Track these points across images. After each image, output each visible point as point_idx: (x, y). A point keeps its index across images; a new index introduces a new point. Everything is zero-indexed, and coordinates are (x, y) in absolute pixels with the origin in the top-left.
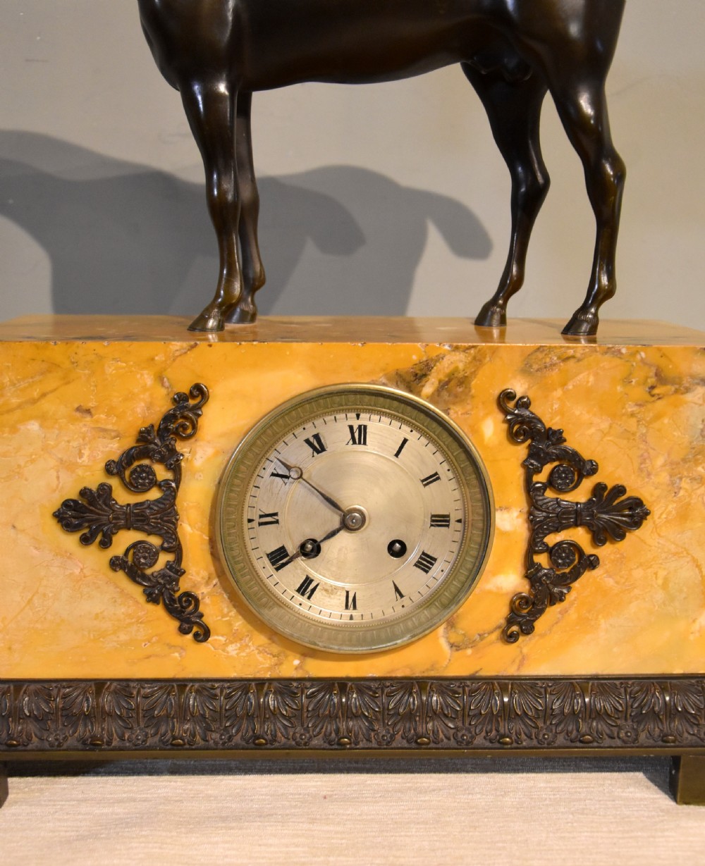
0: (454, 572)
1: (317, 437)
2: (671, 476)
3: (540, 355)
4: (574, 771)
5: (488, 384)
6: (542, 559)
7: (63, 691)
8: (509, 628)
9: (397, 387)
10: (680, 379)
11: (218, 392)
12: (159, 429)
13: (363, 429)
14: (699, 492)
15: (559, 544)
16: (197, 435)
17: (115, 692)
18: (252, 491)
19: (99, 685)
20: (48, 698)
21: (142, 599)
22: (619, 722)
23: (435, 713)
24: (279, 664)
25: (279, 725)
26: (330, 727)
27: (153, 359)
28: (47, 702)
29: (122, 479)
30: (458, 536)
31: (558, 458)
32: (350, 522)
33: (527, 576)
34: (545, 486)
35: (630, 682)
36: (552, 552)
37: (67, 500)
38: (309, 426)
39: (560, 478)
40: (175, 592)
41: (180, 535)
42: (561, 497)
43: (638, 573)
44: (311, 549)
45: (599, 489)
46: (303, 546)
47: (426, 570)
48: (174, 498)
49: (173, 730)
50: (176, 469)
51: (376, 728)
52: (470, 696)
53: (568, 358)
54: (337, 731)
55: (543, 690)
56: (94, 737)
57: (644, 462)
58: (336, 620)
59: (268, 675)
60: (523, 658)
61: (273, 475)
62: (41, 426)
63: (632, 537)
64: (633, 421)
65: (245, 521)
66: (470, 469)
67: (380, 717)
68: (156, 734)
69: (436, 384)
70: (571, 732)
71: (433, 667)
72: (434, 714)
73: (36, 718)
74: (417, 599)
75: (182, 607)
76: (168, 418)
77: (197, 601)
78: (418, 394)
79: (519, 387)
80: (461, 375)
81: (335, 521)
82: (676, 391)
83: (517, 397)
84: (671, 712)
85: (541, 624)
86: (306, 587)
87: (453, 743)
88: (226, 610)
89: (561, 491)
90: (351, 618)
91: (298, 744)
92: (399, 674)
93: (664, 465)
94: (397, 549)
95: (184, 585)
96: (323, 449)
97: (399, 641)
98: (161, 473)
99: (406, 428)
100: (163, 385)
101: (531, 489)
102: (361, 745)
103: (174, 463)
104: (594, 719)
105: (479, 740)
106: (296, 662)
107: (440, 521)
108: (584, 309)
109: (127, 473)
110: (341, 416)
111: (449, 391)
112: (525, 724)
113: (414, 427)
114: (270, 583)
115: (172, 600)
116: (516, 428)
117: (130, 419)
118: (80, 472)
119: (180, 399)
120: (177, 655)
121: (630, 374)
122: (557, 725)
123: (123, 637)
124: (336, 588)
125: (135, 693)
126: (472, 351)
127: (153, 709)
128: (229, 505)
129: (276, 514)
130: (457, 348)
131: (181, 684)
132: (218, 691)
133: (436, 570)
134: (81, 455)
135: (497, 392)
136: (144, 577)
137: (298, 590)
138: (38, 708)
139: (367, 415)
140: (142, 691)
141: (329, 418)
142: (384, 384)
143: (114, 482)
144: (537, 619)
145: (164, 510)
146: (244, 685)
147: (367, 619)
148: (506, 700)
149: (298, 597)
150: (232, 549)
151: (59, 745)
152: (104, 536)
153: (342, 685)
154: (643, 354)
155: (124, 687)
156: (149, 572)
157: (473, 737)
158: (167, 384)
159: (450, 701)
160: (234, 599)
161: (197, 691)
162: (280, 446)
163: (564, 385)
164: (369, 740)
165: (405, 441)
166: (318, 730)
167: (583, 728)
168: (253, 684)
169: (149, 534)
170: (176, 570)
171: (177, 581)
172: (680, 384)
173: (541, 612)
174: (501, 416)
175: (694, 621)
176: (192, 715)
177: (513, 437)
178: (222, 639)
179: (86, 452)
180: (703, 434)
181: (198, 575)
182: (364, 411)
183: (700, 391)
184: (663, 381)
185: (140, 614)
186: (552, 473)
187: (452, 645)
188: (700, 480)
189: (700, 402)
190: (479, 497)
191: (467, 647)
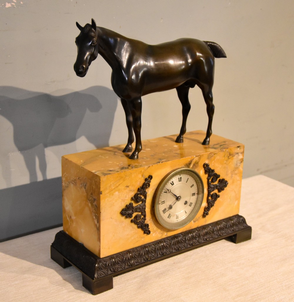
1: (173, 182)
2: (231, 174)
3: (210, 154)
5: (201, 163)
6: (210, 198)
7: (122, 255)
8: (204, 214)
10: (233, 154)
11: (154, 176)
12: (142, 187)
13: (181, 178)
14: (236, 177)
15: (213, 194)
16: (149, 187)
18: (160, 197)
19: (128, 251)
22: (225, 230)
23: (194, 237)
24: (162, 235)
25: (166, 249)
27: (141, 171)
28: (120, 259)
29: (135, 201)
30: (196, 197)
31: (213, 175)
32: (178, 198)
33: (207, 202)
34: (211, 182)
36: (212, 196)
37: (123, 209)
38: (171, 180)
39: (214, 180)
40: (144, 224)
41: (146, 211)
42: (213, 184)
43: (225, 196)
44: (171, 207)
45: (220, 180)
47: (190, 206)
48: (145, 202)
50: (145, 196)
53: (215, 154)
56: (131, 264)
57: (227, 173)
58: (174, 222)
59: (160, 239)
61: (164, 192)
62: (118, 192)
63: (225, 189)
64: (225, 164)
65: (159, 204)
67: (184, 241)
68: (143, 259)
69: (193, 165)
70: (218, 234)
71: (190, 227)
73: (118, 263)
74: (189, 213)
75: (145, 227)
76: (144, 184)
77: (148, 226)
78: (190, 168)
79: (207, 162)
80: (197, 162)
82: (233, 157)
83: (207, 164)
84: (233, 225)
85: (210, 212)
86: (169, 217)
87: (198, 243)
88: (153, 226)
90: (178, 221)
91: (170, 252)
93: (230, 172)
95: (146, 222)
96: (174, 184)
98: (142, 197)
99: (189, 176)
101: (208, 184)
102: (182, 249)
103: (145, 194)
104: (221, 230)
106: (166, 234)
107: (194, 194)
110: (177, 176)
111: (195, 166)
112: (210, 235)
114: (163, 217)
117: (136, 186)
119: (146, 179)
120: (143, 239)
121: (225, 155)
122: (215, 233)
123: (133, 238)
124: (175, 215)
126: (199, 156)
127: (142, 253)
129: (165, 201)
130: (196, 156)
131: (144, 246)
133: (192, 205)
134: (126, 197)
135: (203, 164)
136: (138, 223)
140: (138, 250)
141: (175, 177)
142: (185, 168)
143: (133, 202)
145: (143, 206)
147: (180, 220)
148: (206, 231)
149: (168, 219)
152: (130, 215)
153: (175, 237)
154: (227, 150)
156: (139, 221)
158: (144, 176)
162: (166, 186)
163: (214, 160)
165: (188, 179)
167: (220, 233)
168: (158, 241)
169: (139, 212)
170: (144, 219)
171: (144, 222)
173: (210, 209)
176: (150, 252)
177: (206, 173)
178: (152, 233)
179: (127, 196)
180: (237, 165)
181: (149, 220)
182: (181, 174)
183: (236, 155)
184: (230, 155)
185: (136, 231)
186: (212, 179)
187: (194, 221)
188: (236, 174)
189: (236, 158)
190: (201, 188)
191: (196, 221)
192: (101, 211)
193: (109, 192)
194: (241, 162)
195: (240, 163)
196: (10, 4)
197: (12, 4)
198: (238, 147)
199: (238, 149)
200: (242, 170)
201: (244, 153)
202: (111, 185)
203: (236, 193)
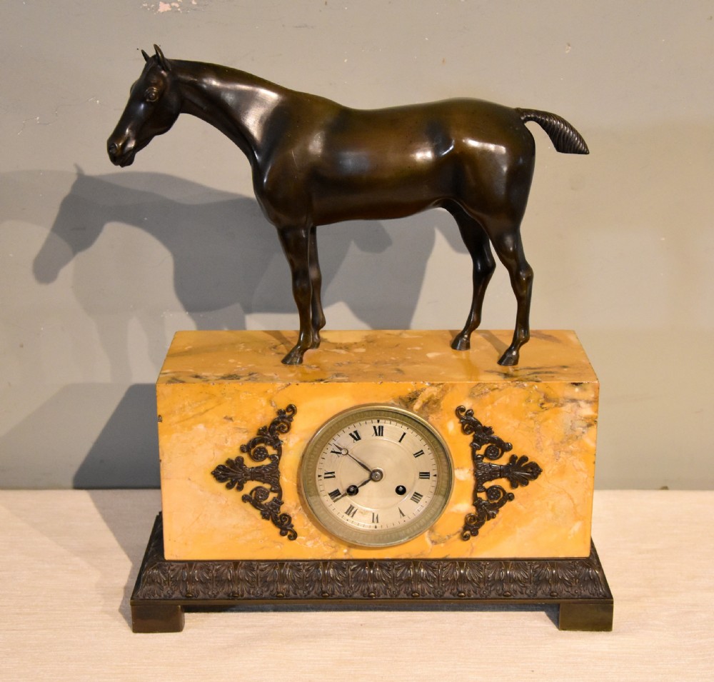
0: (431, 504)
1: (356, 432)
2: (554, 450)
3: (479, 388)
4: (506, 611)
5: (450, 403)
6: (482, 496)
7: (216, 567)
8: (464, 532)
9: (400, 405)
10: (558, 399)
11: (301, 409)
12: (270, 428)
13: (381, 428)
14: (570, 459)
15: (492, 487)
16: (290, 431)
17: (245, 567)
18: (320, 460)
19: (236, 563)
20: (208, 571)
21: (259, 517)
22: (526, 585)
23: (422, 579)
24: (336, 552)
25: (336, 586)
26: (364, 587)
27: (266, 392)
28: (208, 573)
29: (250, 454)
30: (434, 483)
31: (490, 442)
32: (375, 476)
33: (474, 505)
34: (482, 457)
35: (534, 562)
36: (489, 492)
37: (219, 466)
38: (352, 426)
39: (491, 452)
40: (277, 513)
41: (281, 483)
42: (492, 462)
43: (537, 503)
44: (353, 491)
45: (513, 458)
46: (349, 489)
47: (417, 502)
48: (278, 464)
49: (277, 589)
50: (279, 449)
51: (390, 587)
52: (442, 570)
53: (494, 389)
54: (368, 589)
55: (483, 567)
56: (233, 592)
57: (539, 443)
58: (367, 529)
59: (329, 558)
60: (473, 548)
61: (332, 452)
62: (205, 427)
63: (532, 484)
64: (532, 422)
66: (440, 449)
67: (392, 581)
68: (268, 590)
69: (422, 403)
70: (499, 590)
71: (422, 553)
73: (201, 582)
74: (412, 517)
75: (282, 521)
76: (274, 423)
77: (290, 519)
78: (411, 410)
79: (467, 405)
80: (435, 398)
81: (366, 475)
82: (556, 406)
83: (467, 410)
84: (556, 580)
85: (482, 530)
86: (350, 511)
87: (433, 596)
88: (306, 523)
89: (491, 459)
90: (376, 527)
91: (346, 596)
92: (403, 557)
93: (550, 445)
95: (283, 509)
96: (359, 438)
97: (402, 540)
98: (271, 451)
99: (405, 428)
100: (272, 405)
101: (475, 458)
102: (381, 597)
103: (277, 445)
104: (512, 583)
105: (447, 595)
106: (345, 551)
107: (425, 475)
108: (510, 350)
109: (252, 451)
110: (369, 421)
111: (429, 407)
112: (473, 586)
113: (409, 427)
114: (331, 509)
115: (276, 518)
116: (466, 425)
117: (254, 423)
118: (226, 450)
119: (281, 413)
120: (278, 547)
121: (529, 397)
122: (491, 586)
123: (249, 538)
124: (367, 511)
125: (256, 568)
126: (441, 386)
127: (267, 577)
128: (308, 469)
129: (334, 473)
130: (432, 385)
131: (281, 563)
133: (422, 502)
134: (226, 441)
135: (455, 408)
136: (261, 506)
137: (346, 513)
138: (203, 577)
139: (384, 421)
140: (260, 567)
141: (363, 423)
142: (393, 405)
143: (245, 456)
144: (480, 528)
145: (272, 471)
146: (316, 563)
147: (385, 527)
148: (462, 572)
149: (346, 516)
150: (309, 492)
151: (215, 596)
152: (239, 484)
153: (370, 563)
154: (536, 386)
155: (250, 565)
156: (263, 503)
157: (444, 593)
158: (274, 405)
159: (430, 572)
160: (310, 517)
161: (291, 567)
162: (336, 437)
163: (492, 403)
165: (404, 434)
166: (357, 588)
167: (506, 588)
168: (321, 562)
169: (264, 483)
170: (278, 502)
171: (279, 508)
172: (558, 402)
173: (482, 524)
174: (458, 420)
175: (571, 528)
176: (288, 580)
177: (465, 431)
178: (304, 538)
179: (229, 440)
180: (572, 429)
181: (291, 504)
182: (382, 419)
183: (569, 405)
184: (547, 400)
185: (259, 525)
186: (486, 450)
187: (432, 542)
188: (572, 453)
189: (569, 411)
190: (445, 463)
191: (441, 543)
192: (161, 458)
193: (180, 421)
194: (589, 425)
195: (584, 428)
196: (168, 5)
197: (173, 4)
198: (576, 384)
199: (577, 389)
200: (592, 445)
201: (598, 405)
202: (184, 407)
203: (576, 501)
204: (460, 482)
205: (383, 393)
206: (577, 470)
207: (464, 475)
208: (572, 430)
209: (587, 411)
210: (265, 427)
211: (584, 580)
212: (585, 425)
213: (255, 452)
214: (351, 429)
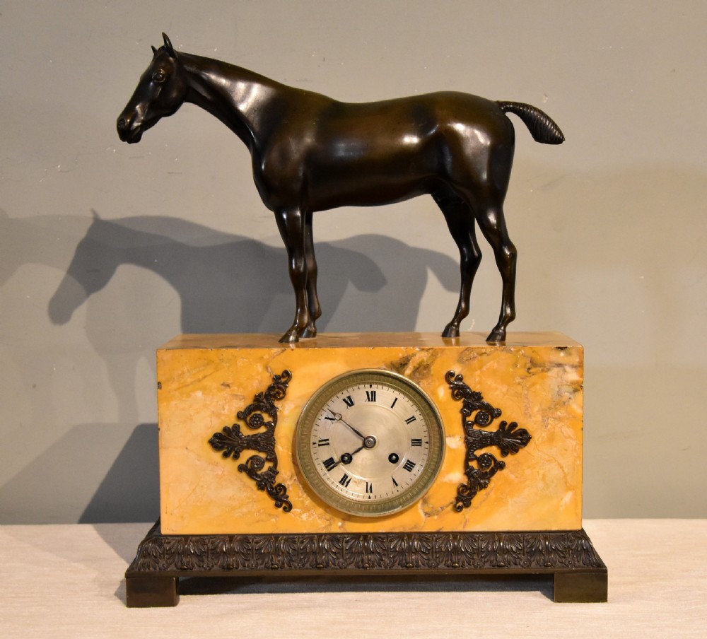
0: (425, 471)
1: (349, 398)
2: (543, 417)
3: (467, 353)
5: (439, 369)
6: (474, 464)
7: (211, 540)
8: (457, 503)
9: (391, 370)
10: (544, 364)
11: (296, 375)
12: (266, 394)
13: (374, 393)
14: (559, 426)
15: (483, 455)
16: (286, 397)
17: (240, 540)
18: (315, 427)
19: (231, 537)
20: (204, 543)
21: (255, 488)
22: (519, 556)
23: (416, 550)
24: (330, 525)
25: (330, 557)
26: (359, 558)
27: (262, 357)
28: (203, 545)
29: (246, 421)
30: (427, 451)
31: (479, 407)
32: (368, 443)
33: (466, 474)
34: (473, 423)
35: (527, 535)
36: (480, 460)
37: (216, 434)
38: (345, 392)
39: (481, 419)
40: (273, 483)
41: (276, 452)
42: (483, 429)
43: (528, 472)
44: (347, 459)
45: (503, 424)
46: (343, 457)
47: (410, 470)
48: (274, 431)
49: (272, 560)
50: (275, 417)
51: (384, 559)
52: (436, 541)
53: (483, 354)
54: (362, 561)
55: (477, 539)
56: (228, 565)
57: (527, 409)
58: (360, 499)
59: (324, 532)
60: (466, 521)
61: (326, 418)
62: (203, 393)
63: (522, 452)
64: (520, 387)
65: (311, 444)
66: (431, 414)
67: (386, 553)
68: (262, 563)
69: (412, 369)
70: (493, 561)
71: (416, 527)
72: (417, 552)
73: (197, 555)
74: (406, 487)
75: (277, 492)
76: (270, 388)
77: (285, 489)
78: (403, 374)
79: (457, 370)
80: (425, 364)
81: (360, 444)
82: (542, 371)
83: (456, 375)
84: (549, 551)
85: (476, 501)
86: (344, 480)
87: (427, 567)
88: (301, 494)
89: (481, 425)
91: (341, 568)
92: (397, 531)
93: (538, 411)
94: (394, 459)
95: (278, 480)
96: (353, 404)
97: (396, 510)
98: (267, 418)
99: (397, 393)
100: (268, 371)
101: (466, 425)
102: (375, 568)
103: (273, 412)
104: (505, 554)
105: (441, 566)
106: (340, 524)
107: (417, 442)
108: (498, 327)
109: (248, 419)
110: (362, 386)
111: (419, 373)
112: (467, 556)
113: (401, 392)
114: (325, 478)
115: (272, 488)
116: (455, 392)
117: (250, 389)
118: (223, 418)
119: (277, 379)
120: (273, 520)
121: (517, 361)
122: (485, 557)
123: (244, 510)
124: (361, 481)
125: (251, 541)
126: (431, 351)
127: (261, 549)
128: (303, 435)
129: (328, 440)
130: (423, 350)
131: (277, 536)
132: (297, 540)
133: (415, 469)
134: (224, 409)
135: (445, 373)
136: (257, 475)
137: (340, 482)
138: (199, 549)
139: (376, 386)
140: (255, 540)
141: (355, 388)
142: (385, 369)
143: (241, 424)
144: (472, 498)
145: (268, 438)
146: (310, 537)
147: (378, 498)
148: (456, 544)
149: (340, 486)
150: (304, 459)
151: (210, 569)
152: (236, 452)
153: (365, 536)
154: (523, 351)
155: (245, 538)
156: (259, 473)
157: (438, 564)
158: (270, 370)
159: (425, 544)
160: (306, 488)
161: (285, 540)
162: (330, 403)
163: (481, 368)
164: (380, 566)
165: (396, 399)
166: (352, 560)
167: (499, 558)
168: (316, 536)
169: (260, 451)
170: (274, 472)
171: (274, 477)
172: (544, 367)
173: (475, 493)
174: (447, 386)
175: (562, 499)
176: (283, 553)
177: (455, 397)
178: (299, 510)
179: (226, 407)
181: (286, 474)
182: (376, 383)
183: (556, 370)
184: (534, 366)
185: (254, 496)
186: (477, 416)
187: (426, 514)
188: (559, 419)
189: (556, 376)
190: (437, 429)
191: (434, 515)
192: (160, 426)
193: (179, 388)
194: (576, 391)
195: (571, 393)
198: (561, 349)
199: (562, 354)
200: (579, 411)
201: (583, 369)
202: (183, 373)
203: (566, 470)
204: (451, 450)
205: (375, 359)
206: (566, 437)
207: (455, 443)
208: (559, 395)
209: (573, 376)
210: (262, 393)
211: (578, 551)
212: (571, 390)
213: (251, 418)
214: (345, 395)
